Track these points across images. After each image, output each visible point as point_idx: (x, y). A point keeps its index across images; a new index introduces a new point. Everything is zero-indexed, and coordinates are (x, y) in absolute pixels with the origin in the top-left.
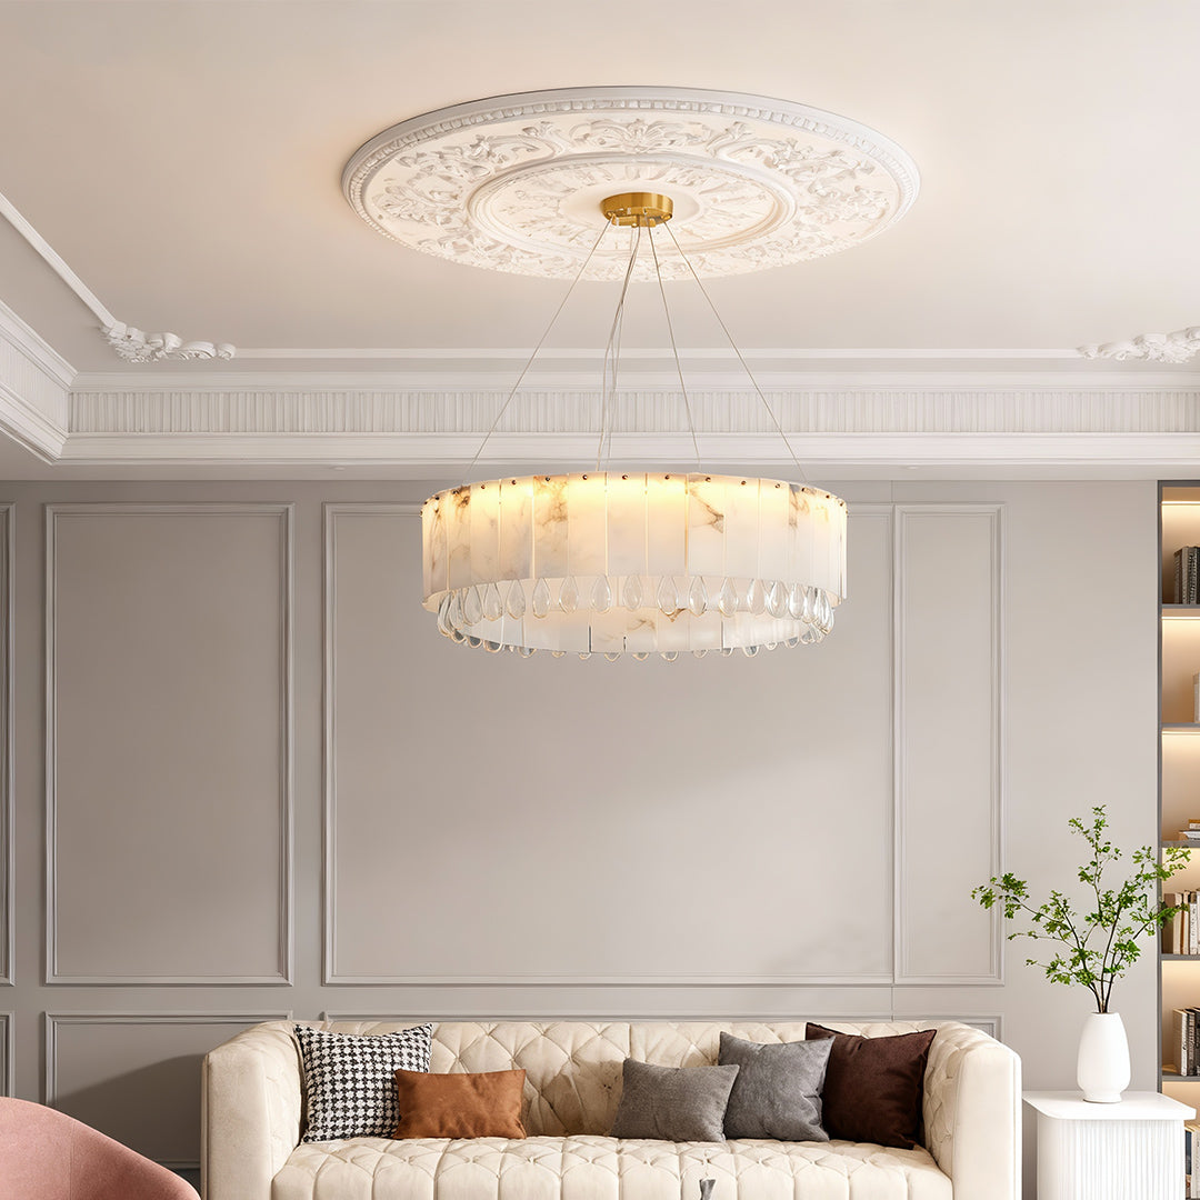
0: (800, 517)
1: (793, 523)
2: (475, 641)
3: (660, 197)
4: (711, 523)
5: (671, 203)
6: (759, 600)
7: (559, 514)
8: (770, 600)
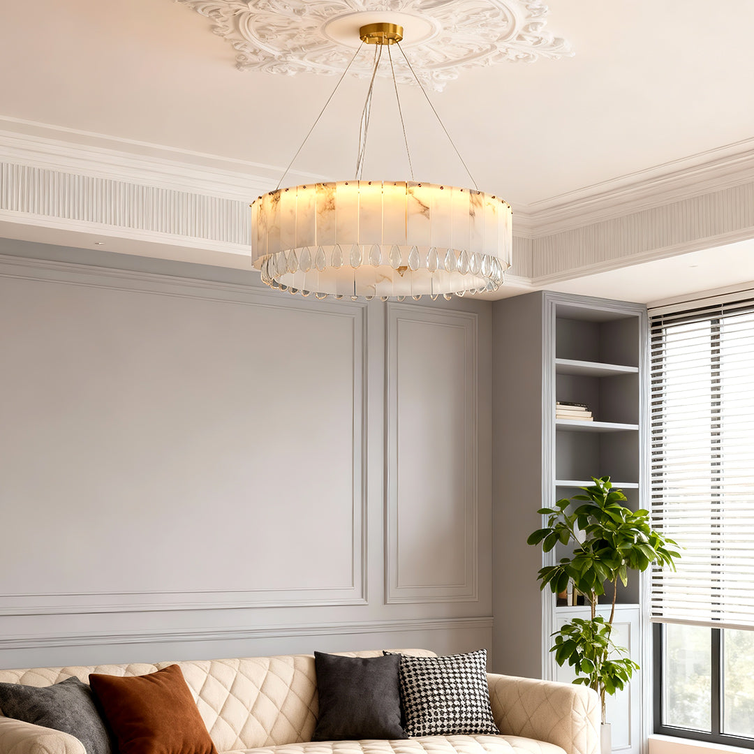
0: (477, 210)
1: (472, 214)
2: (283, 287)
3: (395, 26)
4: (421, 212)
5: (402, 29)
6: (452, 263)
7: (330, 206)
8: (459, 264)
